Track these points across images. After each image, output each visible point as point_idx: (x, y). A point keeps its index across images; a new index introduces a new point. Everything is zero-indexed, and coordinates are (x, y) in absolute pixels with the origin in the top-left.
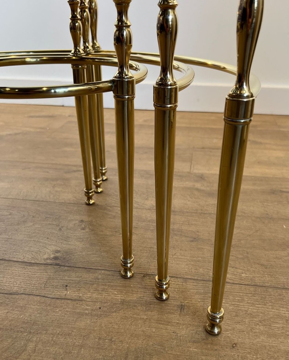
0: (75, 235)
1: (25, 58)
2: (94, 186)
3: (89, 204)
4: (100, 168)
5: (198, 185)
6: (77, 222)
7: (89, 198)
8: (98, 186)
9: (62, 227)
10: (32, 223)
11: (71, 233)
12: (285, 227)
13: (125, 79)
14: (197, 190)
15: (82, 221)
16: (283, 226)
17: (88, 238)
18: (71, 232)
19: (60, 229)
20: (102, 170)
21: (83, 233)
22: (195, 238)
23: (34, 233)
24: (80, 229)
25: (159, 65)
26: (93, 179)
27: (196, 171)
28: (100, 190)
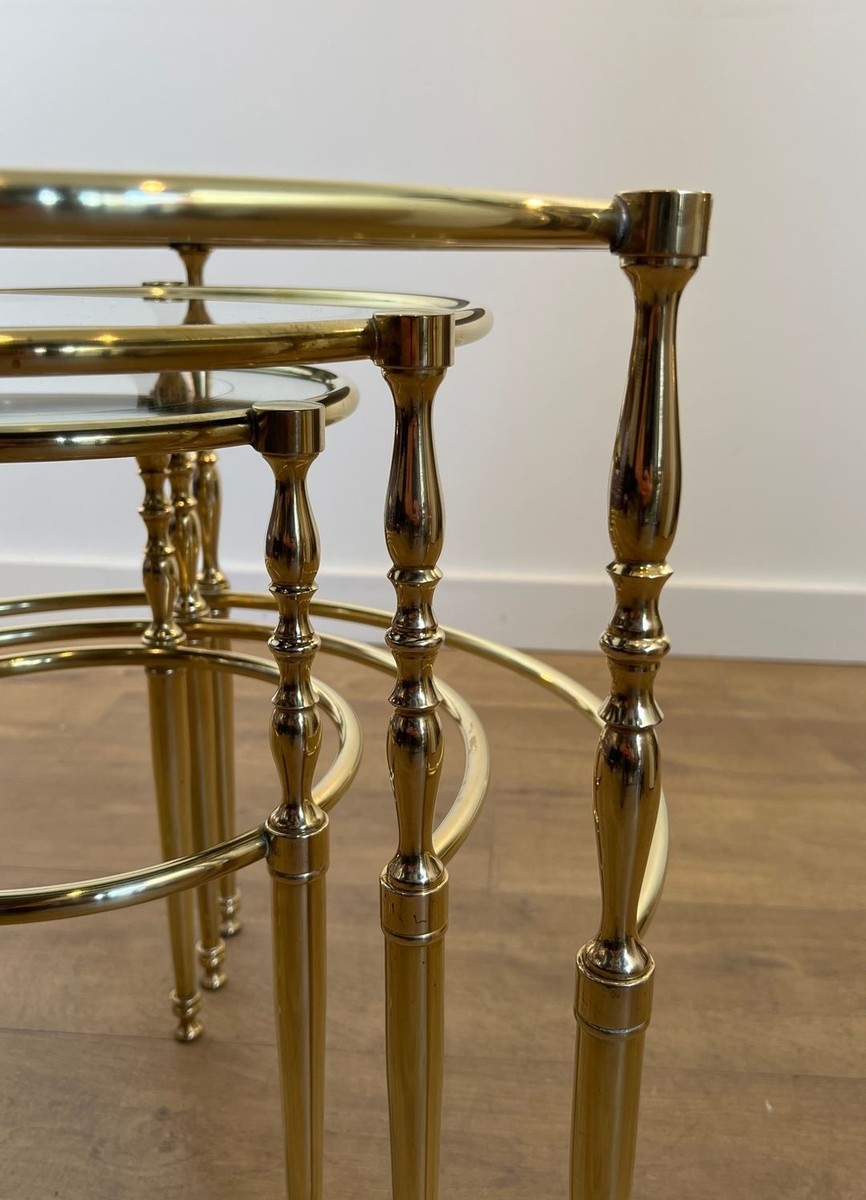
0: (141, 1174)
1: (9, 659)
2: (199, 972)
3: (184, 1041)
4: (220, 899)
5: (515, 945)
6: (148, 1117)
7: (185, 1022)
8: (211, 971)
9: (102, 1142)
10: (8, 1131)
11: (130, 1168)
12: (769, 1107)
13: (301, 833)
14: (513, 963)
15: (162, 1114)
16: (765, 1107)
17: (182, 1187)
18: (130, 1164)
19: (95, 1153)
20: (225, 905)
21: (167, 1165)
22: (510, 1171)
23: (13, 1173)
24: (156, 1150)
25: (395, 676)
26: (199, 948)
27: (506, 887)
28: (217, 981)
